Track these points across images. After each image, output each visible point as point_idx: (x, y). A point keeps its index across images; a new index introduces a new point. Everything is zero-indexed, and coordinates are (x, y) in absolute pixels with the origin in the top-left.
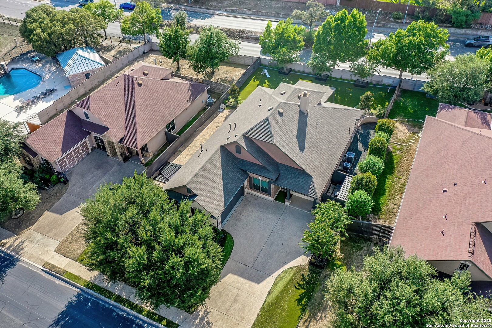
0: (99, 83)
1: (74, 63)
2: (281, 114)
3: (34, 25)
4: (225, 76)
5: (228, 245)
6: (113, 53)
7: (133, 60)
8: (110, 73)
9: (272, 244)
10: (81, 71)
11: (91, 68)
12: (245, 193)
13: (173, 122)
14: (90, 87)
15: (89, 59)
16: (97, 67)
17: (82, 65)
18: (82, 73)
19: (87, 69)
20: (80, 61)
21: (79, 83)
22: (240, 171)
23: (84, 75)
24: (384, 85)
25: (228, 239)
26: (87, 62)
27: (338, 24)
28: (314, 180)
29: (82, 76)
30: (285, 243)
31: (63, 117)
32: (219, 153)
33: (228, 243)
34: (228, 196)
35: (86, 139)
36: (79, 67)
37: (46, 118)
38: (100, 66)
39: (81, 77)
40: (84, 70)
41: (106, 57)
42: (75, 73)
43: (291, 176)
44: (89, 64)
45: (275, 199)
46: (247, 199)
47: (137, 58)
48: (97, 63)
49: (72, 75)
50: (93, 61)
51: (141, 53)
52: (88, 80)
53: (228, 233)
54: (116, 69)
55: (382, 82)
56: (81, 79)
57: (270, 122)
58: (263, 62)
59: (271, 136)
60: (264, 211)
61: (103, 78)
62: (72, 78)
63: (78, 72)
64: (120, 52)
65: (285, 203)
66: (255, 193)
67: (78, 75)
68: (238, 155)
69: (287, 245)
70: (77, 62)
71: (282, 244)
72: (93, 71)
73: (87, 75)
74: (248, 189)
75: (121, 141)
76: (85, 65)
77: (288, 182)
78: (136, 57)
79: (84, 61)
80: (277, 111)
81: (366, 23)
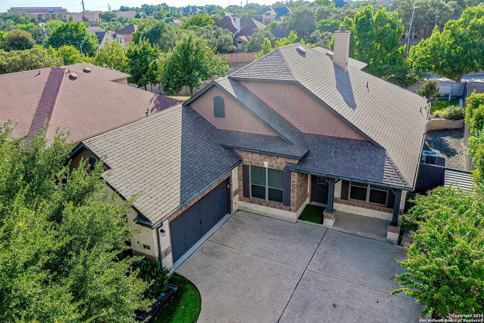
5: (185, 310)
9: (305, 307)
12: (234, 208)
22: (223, 150)
25: (187, 297)
30: (341, 303)
33: (186, 305)
34: (191, 186)
43: (336, 153)
45: (300, 218)
46: (237, 220)
53: (189, 282)
59: (287, 71)
60: (277, 237)
65: (322, 222)
66: (255, 207)
68: (218, 123)
69: (347, 307)
71: (334, 306)
74: (240, 199)
77: (329, 164)
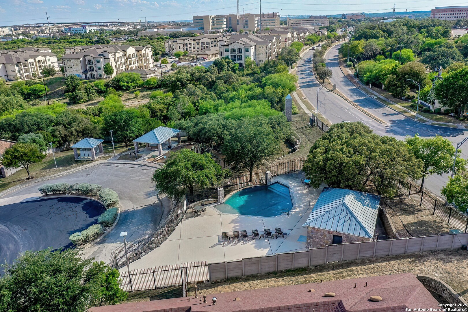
0: (340, 263)
1: (327, 211)
6: (410, 219)
7: (432, 252)
8: (371, 254)
10: (328, 228)
11: (345, 231)
14: (320, 262)
15: (353, 215)
16: (357, 234)
17: (337, 219)
18: (329, 232)
19: (340, 230)
20: (338, 212)
21: (318, 243)
23: (332, 235)
26: (346, 219)
29: (328, 235)
36: (331, 221)
37: (220, 276)
38: (363, 234)
39: (325, 236)
40: (335, 229)
41: (393, 222)
42: (318, 226)
44: (347, 224)
47: (443, 251)
48: (362, 227)
49: (313, 228)
50: (357, 221)
54: (387, 253)
56: (324, 239)
61: (353, 258)
62: (312, 232)
63: (324, 227)
64: (421, 223)
67: (322, 231)
70: (333, 212)
72: (350, 239)
73: (337, 239)
76: (341, 222)
78: (440, 248)
79: (344, 214)
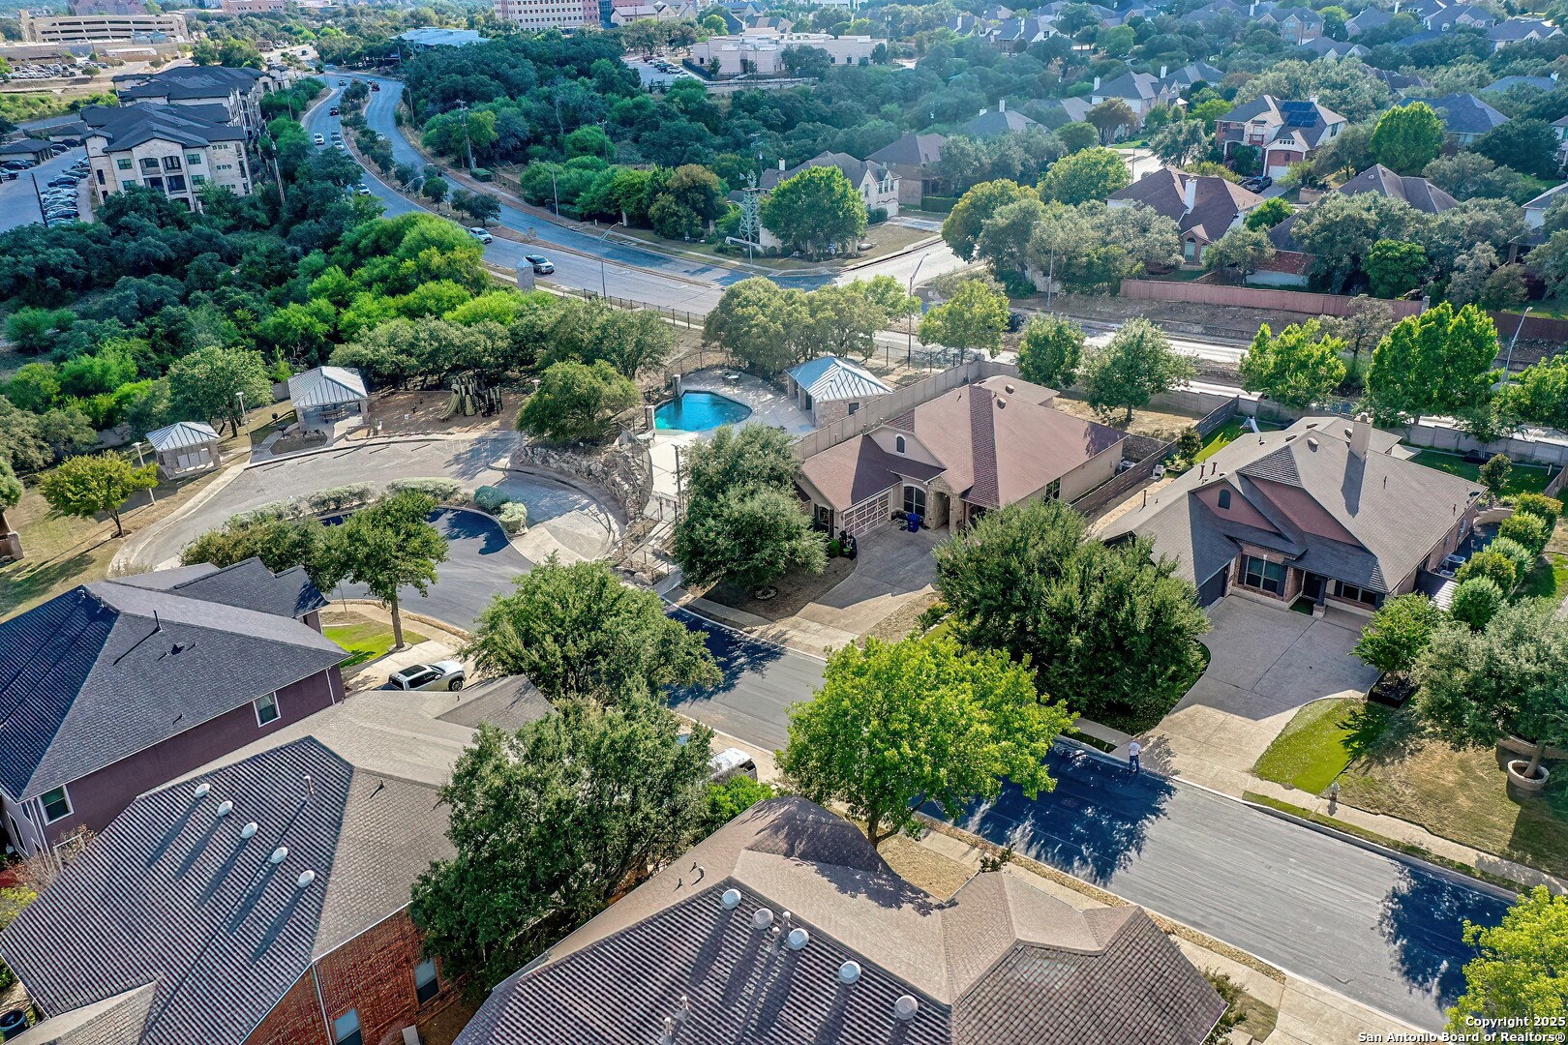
1: (832, 381)
2: (1313, 447)
3: (751, 310)
4: (1156, 427)
8: (901, 406)
9: (1288, 666)
10: (844, 396)
11: (863, 393)
12: (1228, 591)
13: (1057, 483)
15: (860, 377)
16: (875, 393)
17: (846, 385)
18: (844, 401)
19: (857, 394)
20: (843, 378)
21: (833, 420)
22: (1228, 539)
23: (848, 405)
24: (1538, 463)
26: (856, 382)
27: (1430, 328)
28: (1380, 562)
29: (844, 406)
31: (856, 443)
32: (1186, 501)
34: (1205, 570)
35: (890, 491)
36: (842, 388)
38: (881, 391)
39: (841, 408)
40: (850, 395)
42: (832, 398)
43: (1329, 553)
44: (860, 386)
45: (1292, 608)
46: (1230, 603)
48: (876, 385)
50: (869, 381)
51: (960, 380)
52: (852, 417)
54: (911, 401)
55: (1531, 456)
56: (839, 412)
57: (1294, 454)
58: (1242, 406)
59: (1296, 476)
60: (1267, 621)
62: (825, 408)
63: (838, 397)
65: (1312, 614)
66: (1247, 594)
67: (838, 403)
68: (1221, 512)
69: (1321, 669)
70: (838, 380)
71: (1311, 668)
72: (866, 399)
73: (853, 407)
74: (1235, 585)
75: (965, 494)
76: (853, 386)
77: (1324, 565)
79: (850, 378)
80: (1305, 441)
81: (1493, 332)
